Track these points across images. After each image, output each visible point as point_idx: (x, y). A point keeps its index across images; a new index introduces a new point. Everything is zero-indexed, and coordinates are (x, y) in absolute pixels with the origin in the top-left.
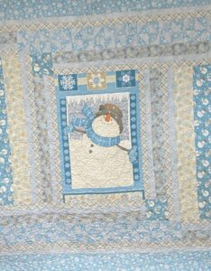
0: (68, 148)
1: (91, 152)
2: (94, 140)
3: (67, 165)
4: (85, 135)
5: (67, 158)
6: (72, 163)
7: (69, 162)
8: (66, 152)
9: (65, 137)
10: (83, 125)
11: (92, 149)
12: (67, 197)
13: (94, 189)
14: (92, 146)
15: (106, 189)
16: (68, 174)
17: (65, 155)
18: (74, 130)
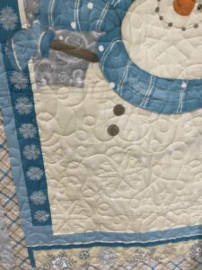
0: (31, 118)
1: (113, 130)
2: (125, 90)
3: (34, 174)
4: (94, 70)
5: (31, 152)
6: (51, 167)
7: (39, 163)
8: (26, 130)
9: (18, 78)
10: (86, 28)
11: (120, 121)
12: (40, 256)
13: (118, 236)
14: (119, 111)
15: (154, 234)
16: (37, 197)
17: (24, 143)
18: (52, 45)
